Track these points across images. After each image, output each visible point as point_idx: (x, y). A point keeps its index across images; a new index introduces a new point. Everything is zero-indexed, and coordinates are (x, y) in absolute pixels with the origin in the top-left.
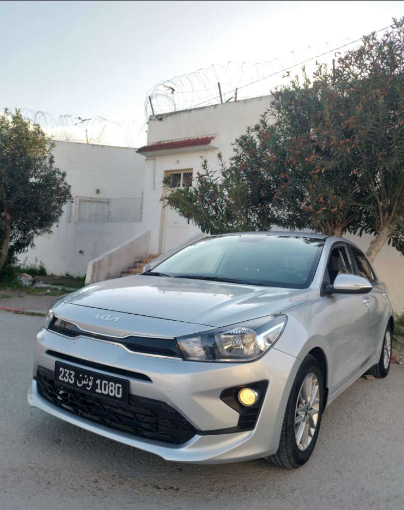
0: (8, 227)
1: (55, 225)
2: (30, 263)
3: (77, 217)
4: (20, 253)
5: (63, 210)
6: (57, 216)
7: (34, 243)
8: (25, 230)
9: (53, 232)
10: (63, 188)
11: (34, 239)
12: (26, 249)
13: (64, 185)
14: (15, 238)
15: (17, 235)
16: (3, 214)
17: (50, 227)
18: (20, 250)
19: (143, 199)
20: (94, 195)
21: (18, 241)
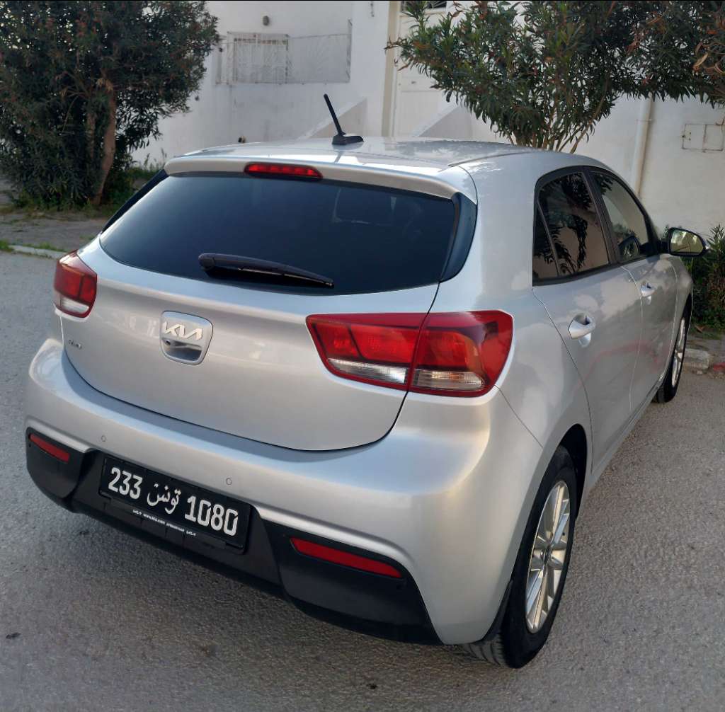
0: (111, 104)
1: (193, 95)
2: (155, 160)
3: (231, 75)
4: (136, 148)
5: (204, 66)
6: (196, 80)
7: (159, 129)
8: (141, 106)
9: (190, 109)
10: (203, 25)
11: (159, 121)
12: (146, 140)
13: (204, 17)
14: (125, 121)
15: (128, 116)
16: (100, 82)
17: (184, 100)
18: (135, 143)
19: (350, 37)
20: (260, 29)
21: (132, 126)
